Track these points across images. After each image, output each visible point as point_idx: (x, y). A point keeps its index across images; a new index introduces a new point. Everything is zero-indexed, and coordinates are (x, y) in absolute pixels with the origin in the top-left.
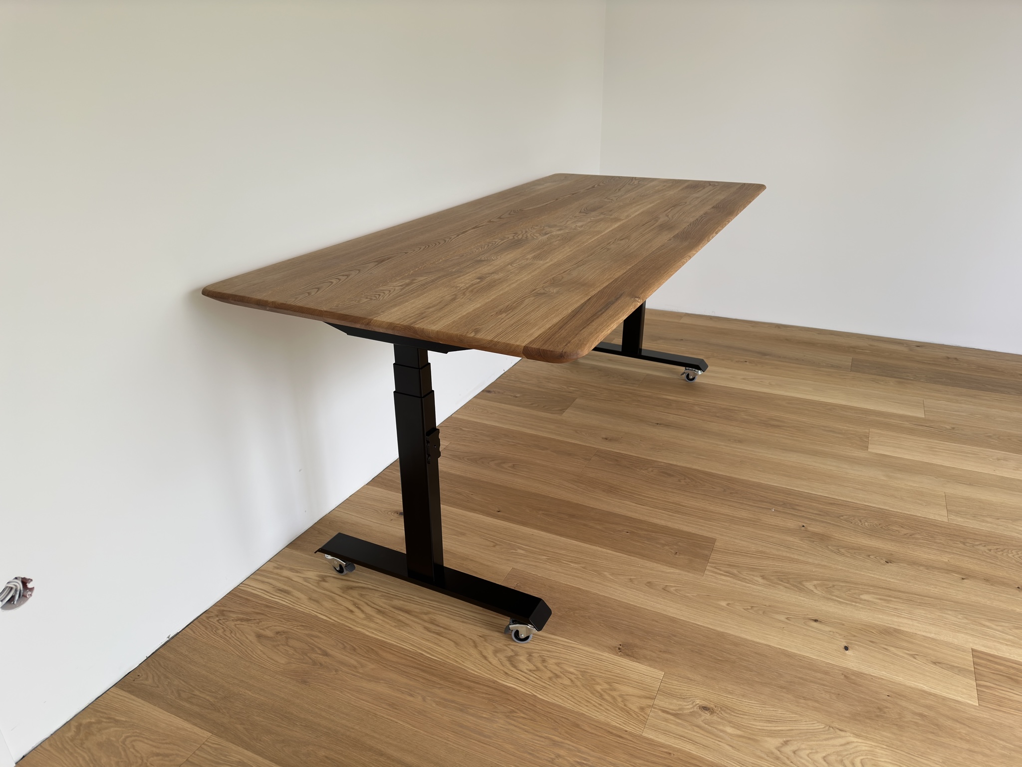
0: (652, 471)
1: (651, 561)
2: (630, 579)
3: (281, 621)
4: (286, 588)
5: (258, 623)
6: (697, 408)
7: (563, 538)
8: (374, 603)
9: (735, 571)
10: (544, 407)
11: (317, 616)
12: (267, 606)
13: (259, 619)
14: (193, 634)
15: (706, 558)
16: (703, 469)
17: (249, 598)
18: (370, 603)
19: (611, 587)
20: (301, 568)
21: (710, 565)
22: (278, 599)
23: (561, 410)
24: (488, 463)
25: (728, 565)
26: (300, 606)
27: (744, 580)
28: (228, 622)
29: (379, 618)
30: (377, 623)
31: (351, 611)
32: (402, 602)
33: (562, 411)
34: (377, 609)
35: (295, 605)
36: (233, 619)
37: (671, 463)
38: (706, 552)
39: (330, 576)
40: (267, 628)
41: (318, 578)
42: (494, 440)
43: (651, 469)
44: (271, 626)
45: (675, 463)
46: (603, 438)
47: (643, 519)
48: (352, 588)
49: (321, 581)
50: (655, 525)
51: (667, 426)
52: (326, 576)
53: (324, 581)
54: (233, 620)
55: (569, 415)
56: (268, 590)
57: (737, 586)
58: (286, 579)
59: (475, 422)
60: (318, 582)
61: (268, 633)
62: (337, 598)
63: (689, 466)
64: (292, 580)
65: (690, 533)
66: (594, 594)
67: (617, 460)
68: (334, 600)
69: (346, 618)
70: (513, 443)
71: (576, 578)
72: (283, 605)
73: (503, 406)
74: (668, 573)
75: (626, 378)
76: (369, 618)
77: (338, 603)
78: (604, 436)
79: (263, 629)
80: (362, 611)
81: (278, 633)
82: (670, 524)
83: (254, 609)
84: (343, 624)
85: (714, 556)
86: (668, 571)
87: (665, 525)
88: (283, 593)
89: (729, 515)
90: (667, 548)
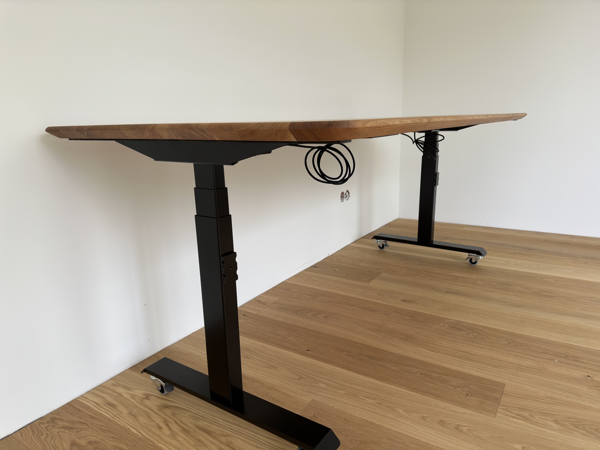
0: (444, 326)
1: (443, 401)
2: (423, 417)
3: (98, 432)
4: (114, 402)
5: (78, 432)
6: (479, 282)
7: (361, 376)
8: (182, 422)
9: (526, 414)
10: (355, 277)
11: (129, 429)
12: (92, 417)
13: (80, 428)
14: (20, 438)
15: (497, 401)
16: (488, 326)
17: (81, 408)
18: (178, 422)
19: (403, 423)
20: (134, 387)
21: (501, 407)
22: (104, 412)
23: (368, 280)
24: (306, 314)
25: (519, 408)
26: (120, 419)
27: (537, 424)
28: (54, 429)
29: (182, 436)
30: (179, 441)
31: (160, 428)
32: (206, 423)
33: (370, 280)
34: (183, 428)
35: (116, 418)
36: (59, 426)
37: (460, 320)
38: (497, 395)
39: (153, 395)
40: (83, 437)
41: (142, 396)
42: (313, 298)
43: (442, 324)
44: (87, 436)
45: (463, 320)
46: (402, 300)
47: (436, 364)
48: (167, 407)
49: (145, 398)
50: (447, 369)
51: (456, 293)
52: (150, 395)
53: (147, 398)
54: (58, 428)
55: (375, 283)
56: (99, 403)
57: (531, 430)
58: (118, 395)
59: (301, 286)
60: (142, 399)
61: (83, 442)
62: (153, 414)
63: (475, 323)
64: (122, 396)
65: (480, 377)
66: (386, 429)
67: (413, 316)
68: (149, 417)
69: (154, 433)
70: (328, 301)
71: (371, 413)
72: (105, 417)
73: (325, 276)
74: (460, 413)
75: (421, 261)
76: (173, 435)
77: (151, 419)
78: (402, 299)
79: (79, 438)
80: (170, 428)
81: (90, 442)
82: (461, 369)
83: (81, 418)
84: (149, 440)
85: (504, 399)
86: (460, 411)
87: (456, 369)
88: (110, 407)
89: (515, 364)
90: (458, 389)
